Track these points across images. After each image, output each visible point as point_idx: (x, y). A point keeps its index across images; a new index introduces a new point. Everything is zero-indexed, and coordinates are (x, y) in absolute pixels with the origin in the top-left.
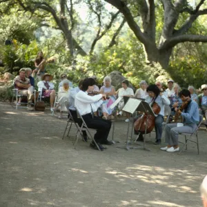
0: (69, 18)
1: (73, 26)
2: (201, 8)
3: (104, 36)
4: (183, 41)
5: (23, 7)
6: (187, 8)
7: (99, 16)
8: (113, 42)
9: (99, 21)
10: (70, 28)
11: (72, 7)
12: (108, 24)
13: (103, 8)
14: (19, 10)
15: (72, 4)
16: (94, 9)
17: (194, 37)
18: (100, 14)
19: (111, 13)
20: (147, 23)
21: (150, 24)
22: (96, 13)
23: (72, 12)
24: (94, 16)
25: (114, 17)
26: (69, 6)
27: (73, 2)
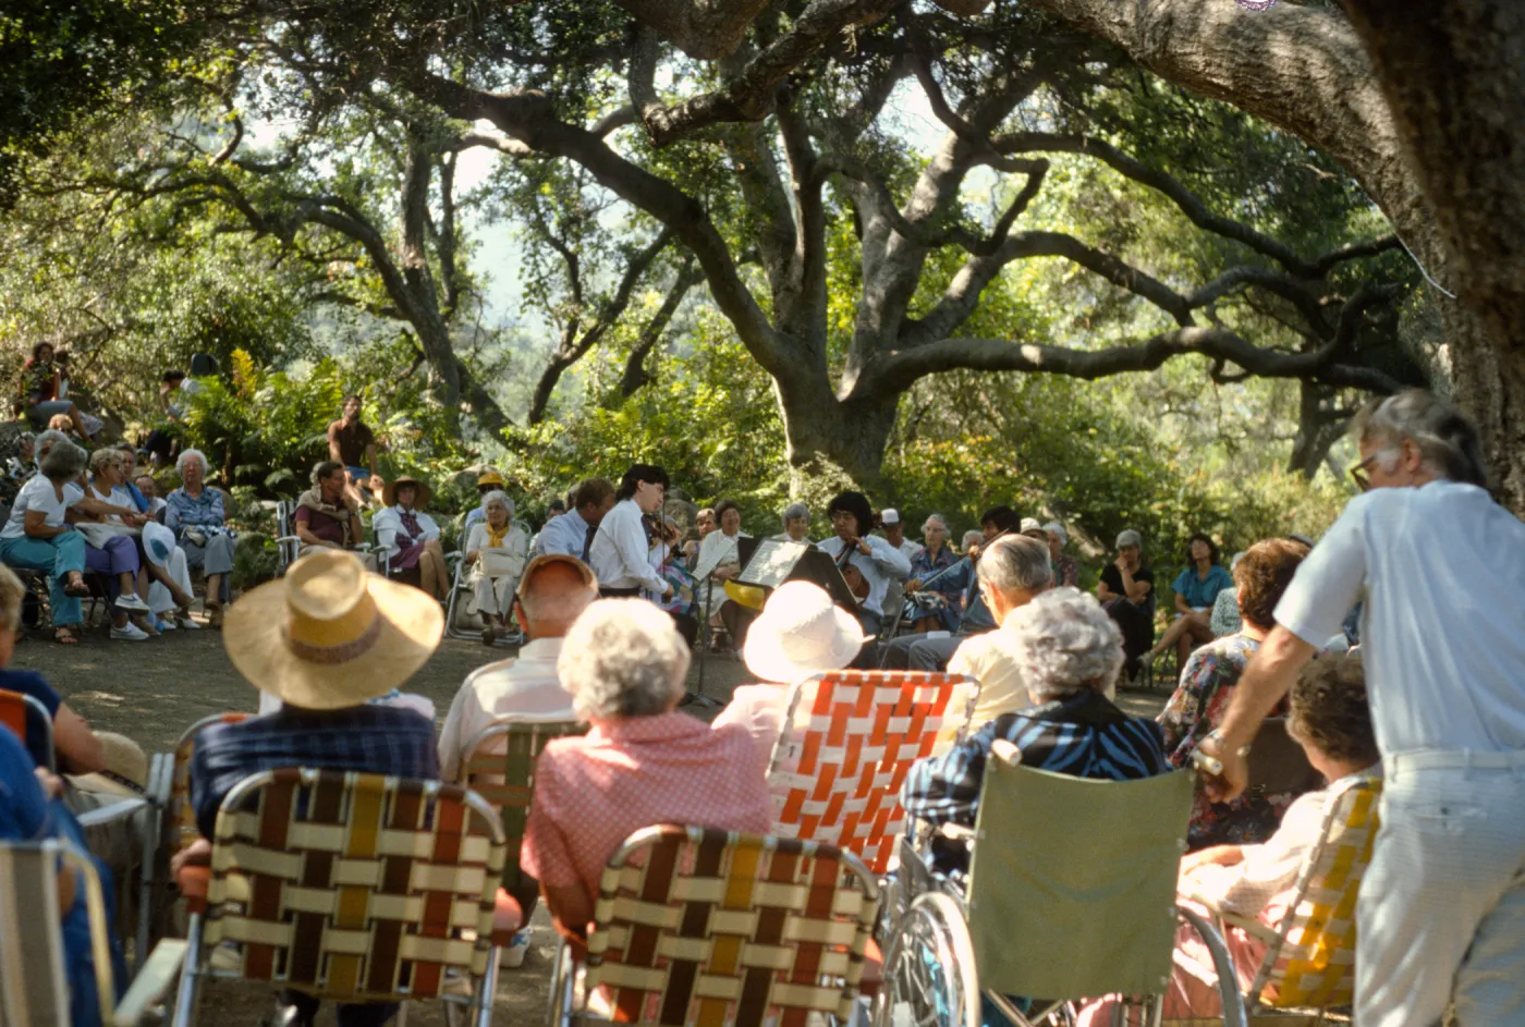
0: (436, 267)
1: (453, 303)
2: (1018, 228)
3: (594, 347)
4: (943, 364)
5: (251, 215)
6: (959, 230)
7: (572, 260)
8: (637, 376)
9: (575, 284)
10: (442, 311)
11: (449, 219)
12: (613, 296)
13: (591, 228)
14: (222, 229)
15: (449, 208)
16: (553, 229)
17: (987, 352)
18: (580, 249)
19: (626, 249)
20: (788, 289)
21: (804, 295)
22: (558, 245)
23: (450, 242)
24: (551, 257)
25: (638, 265)
26: (437, 214)
27: (455, 200)
